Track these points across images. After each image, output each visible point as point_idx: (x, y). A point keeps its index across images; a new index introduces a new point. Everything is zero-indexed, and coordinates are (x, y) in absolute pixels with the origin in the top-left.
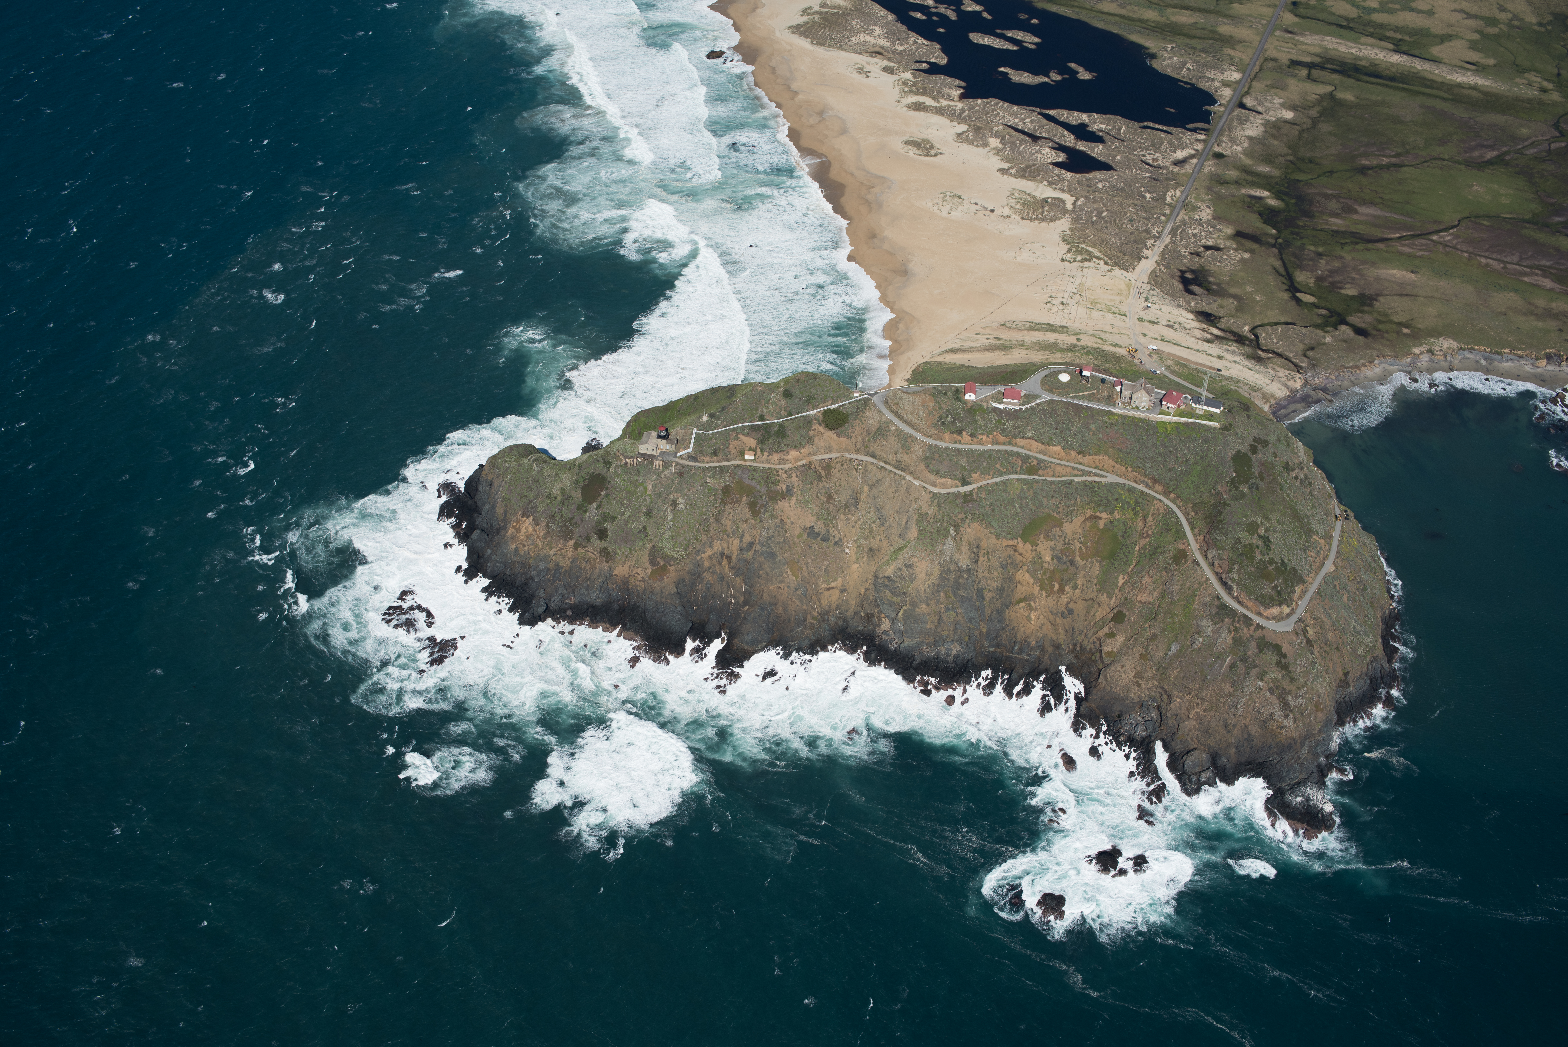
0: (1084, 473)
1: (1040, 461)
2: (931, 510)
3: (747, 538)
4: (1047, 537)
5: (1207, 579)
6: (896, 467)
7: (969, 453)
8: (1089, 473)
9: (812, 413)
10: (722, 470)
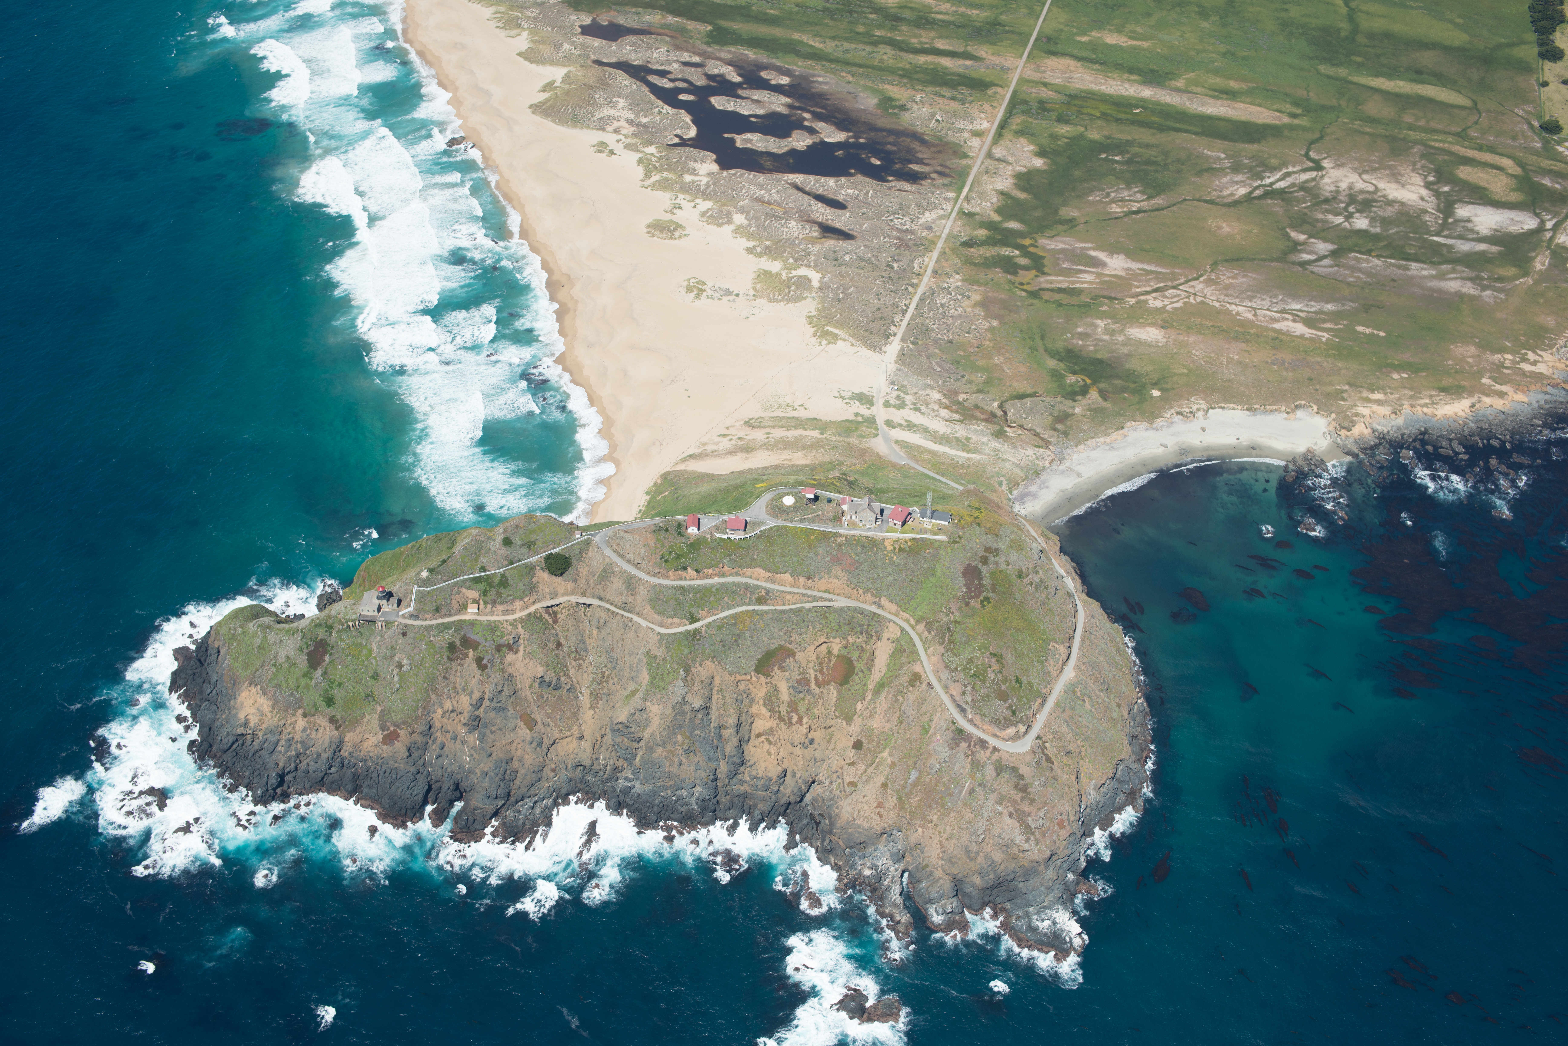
0: (815, 599)
1: (768, 591)
2: (660, 653)
3: (477, 695)
4: (782, 669)
5: (942, 703)
6: (623, 609)
7: (696, 590)
8: (821, 599)
9: (534, 559)
10: (447, 626)
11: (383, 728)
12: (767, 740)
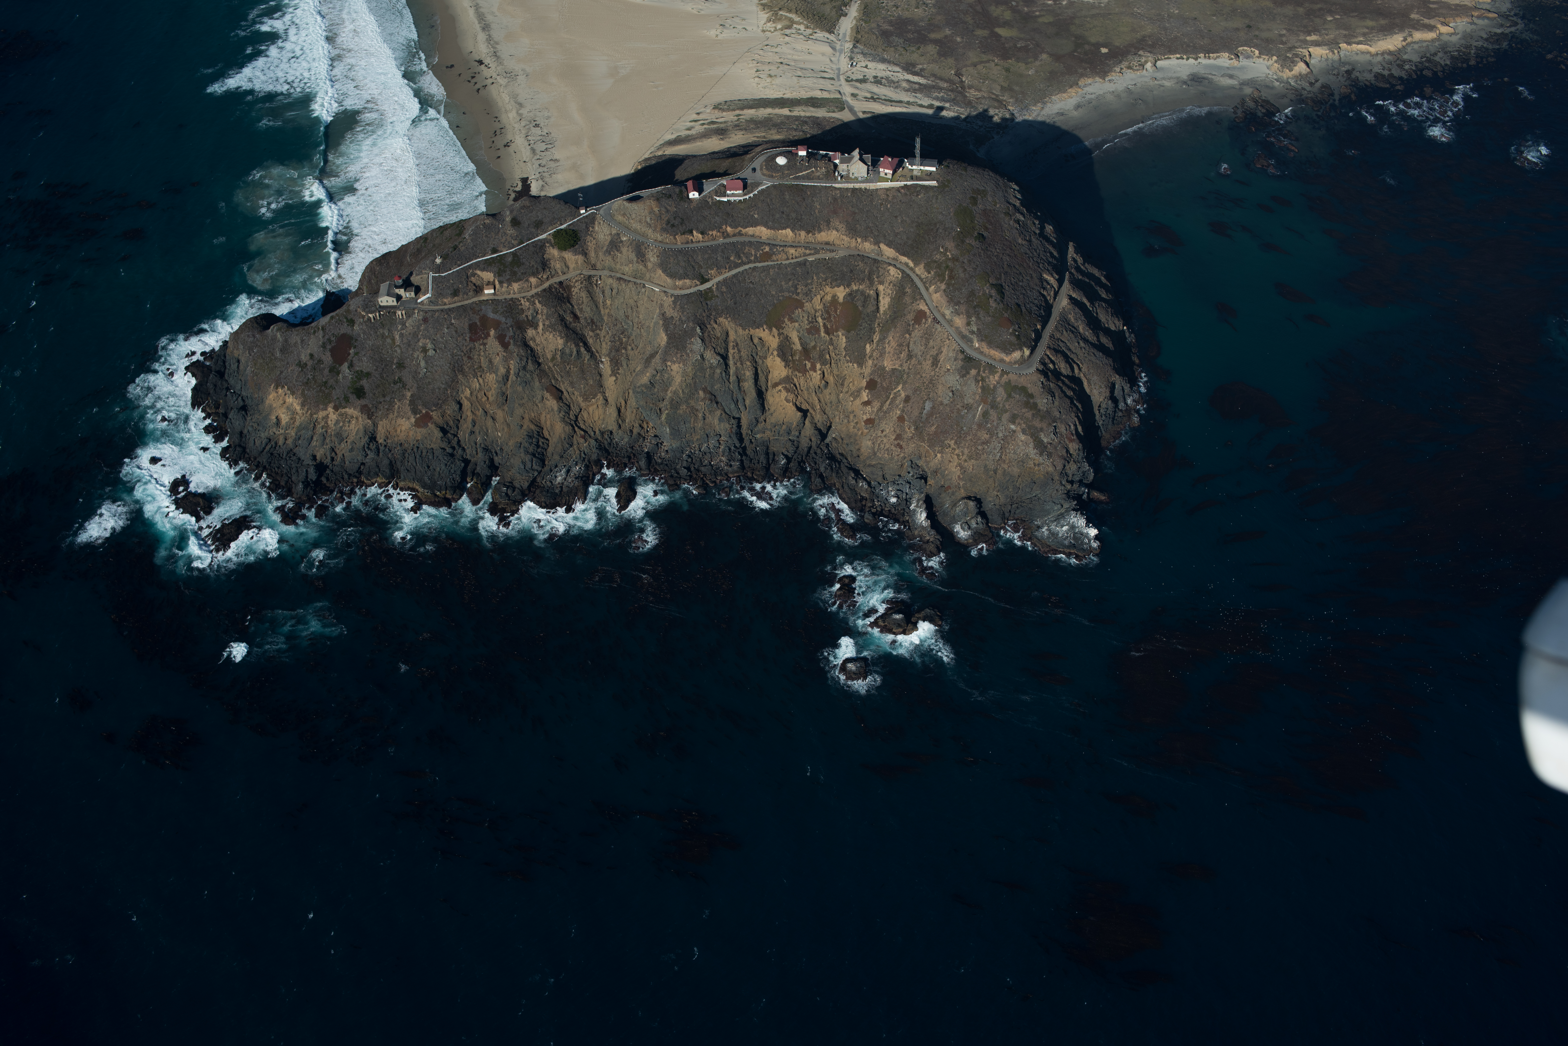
0: (817, 251)
1: (771, 247)
2: (676, 314)
3: (502, 371)
4: (791, 320)
6: (634, 277)
7: (703, 251)
8: (823, 250)
9: (543, 237)
10: (465, 309)
11: (415, 411)
12: (785, 388)
